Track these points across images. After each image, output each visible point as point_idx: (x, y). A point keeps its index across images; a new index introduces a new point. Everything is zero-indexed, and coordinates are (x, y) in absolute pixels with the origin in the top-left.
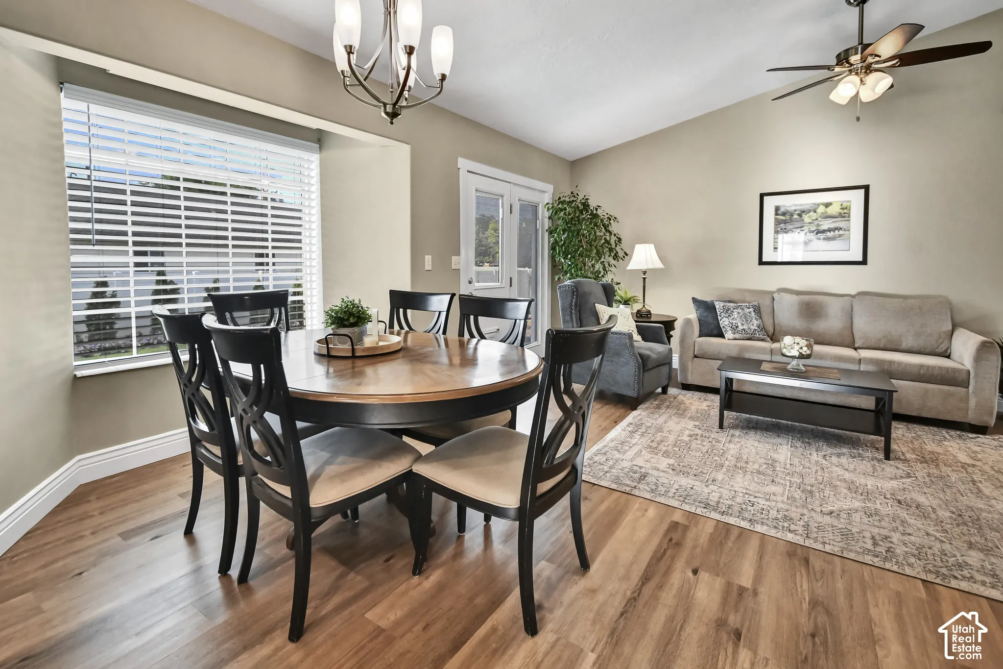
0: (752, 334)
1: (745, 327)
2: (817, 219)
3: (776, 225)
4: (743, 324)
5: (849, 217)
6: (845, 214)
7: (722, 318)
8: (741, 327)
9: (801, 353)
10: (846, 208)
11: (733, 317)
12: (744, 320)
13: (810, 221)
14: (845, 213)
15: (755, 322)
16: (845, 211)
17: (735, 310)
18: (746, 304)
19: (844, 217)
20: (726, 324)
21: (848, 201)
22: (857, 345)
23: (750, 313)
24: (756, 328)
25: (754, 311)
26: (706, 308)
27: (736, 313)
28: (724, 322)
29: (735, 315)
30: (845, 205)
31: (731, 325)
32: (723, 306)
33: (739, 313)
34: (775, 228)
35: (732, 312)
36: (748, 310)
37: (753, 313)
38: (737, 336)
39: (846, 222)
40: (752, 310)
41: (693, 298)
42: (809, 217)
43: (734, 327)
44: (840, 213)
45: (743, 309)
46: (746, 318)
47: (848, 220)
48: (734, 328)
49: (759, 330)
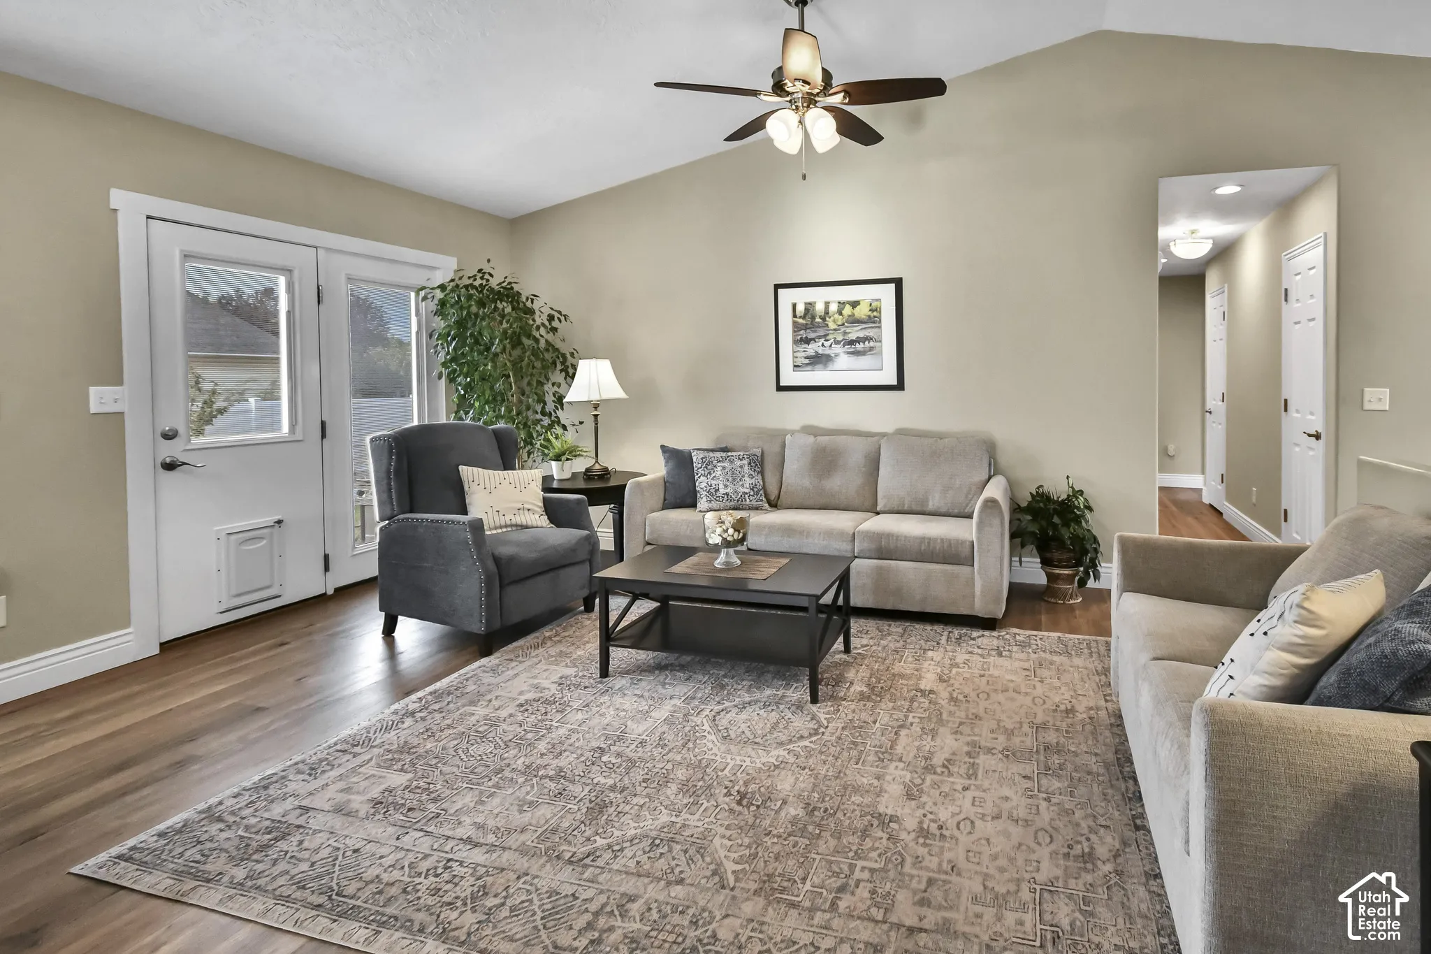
0: (738, 501)
1: (729, 490)
2: (843, 324)
3: (794, 331)
4: (726, 486)
5: (880, 322)
6: (874, 319)
7: (699, 477)
8: (722, 491)
9: (724, 539)
10: (876, 310)
11: (714, 475)
12: (730, 479)
13: (836, 327)
14: (875, 317)
15: (748, 481)
16: (875, 314)
17: (719, 464)
18: (739, 453)
19: (874, 322)
20: (703, 486)
21: (877, 300)
22: (878, 509)
23: (741, 467)
24: (747, 491)
25: (749, 464)
26: (680, 460)
27: (719, 469)
28: (702, 483)
29: (718, 471)
30: (874, 304)
31: (709, 488)
32: (702, 459)
33: (724, 468)
34: (794, 336)
35: (715, 466)
36: (739, 463)
37: (746, 467)
38: (715, 505)
39: (877, 330)
40: (745, 462)
41: (662, 447)
42: (834, 321)
43: (713, 491)
44: (869, 316)
45: (732, 462)
46: (734, 477)
47: (880, 327)
48: (713, 493)
49: (752, 493)
